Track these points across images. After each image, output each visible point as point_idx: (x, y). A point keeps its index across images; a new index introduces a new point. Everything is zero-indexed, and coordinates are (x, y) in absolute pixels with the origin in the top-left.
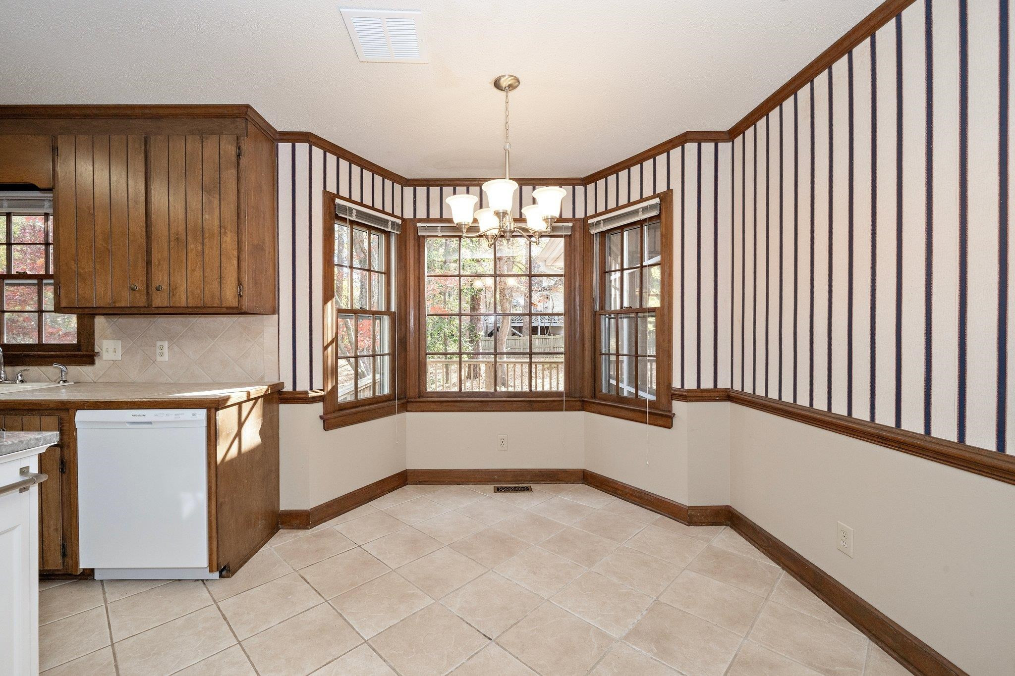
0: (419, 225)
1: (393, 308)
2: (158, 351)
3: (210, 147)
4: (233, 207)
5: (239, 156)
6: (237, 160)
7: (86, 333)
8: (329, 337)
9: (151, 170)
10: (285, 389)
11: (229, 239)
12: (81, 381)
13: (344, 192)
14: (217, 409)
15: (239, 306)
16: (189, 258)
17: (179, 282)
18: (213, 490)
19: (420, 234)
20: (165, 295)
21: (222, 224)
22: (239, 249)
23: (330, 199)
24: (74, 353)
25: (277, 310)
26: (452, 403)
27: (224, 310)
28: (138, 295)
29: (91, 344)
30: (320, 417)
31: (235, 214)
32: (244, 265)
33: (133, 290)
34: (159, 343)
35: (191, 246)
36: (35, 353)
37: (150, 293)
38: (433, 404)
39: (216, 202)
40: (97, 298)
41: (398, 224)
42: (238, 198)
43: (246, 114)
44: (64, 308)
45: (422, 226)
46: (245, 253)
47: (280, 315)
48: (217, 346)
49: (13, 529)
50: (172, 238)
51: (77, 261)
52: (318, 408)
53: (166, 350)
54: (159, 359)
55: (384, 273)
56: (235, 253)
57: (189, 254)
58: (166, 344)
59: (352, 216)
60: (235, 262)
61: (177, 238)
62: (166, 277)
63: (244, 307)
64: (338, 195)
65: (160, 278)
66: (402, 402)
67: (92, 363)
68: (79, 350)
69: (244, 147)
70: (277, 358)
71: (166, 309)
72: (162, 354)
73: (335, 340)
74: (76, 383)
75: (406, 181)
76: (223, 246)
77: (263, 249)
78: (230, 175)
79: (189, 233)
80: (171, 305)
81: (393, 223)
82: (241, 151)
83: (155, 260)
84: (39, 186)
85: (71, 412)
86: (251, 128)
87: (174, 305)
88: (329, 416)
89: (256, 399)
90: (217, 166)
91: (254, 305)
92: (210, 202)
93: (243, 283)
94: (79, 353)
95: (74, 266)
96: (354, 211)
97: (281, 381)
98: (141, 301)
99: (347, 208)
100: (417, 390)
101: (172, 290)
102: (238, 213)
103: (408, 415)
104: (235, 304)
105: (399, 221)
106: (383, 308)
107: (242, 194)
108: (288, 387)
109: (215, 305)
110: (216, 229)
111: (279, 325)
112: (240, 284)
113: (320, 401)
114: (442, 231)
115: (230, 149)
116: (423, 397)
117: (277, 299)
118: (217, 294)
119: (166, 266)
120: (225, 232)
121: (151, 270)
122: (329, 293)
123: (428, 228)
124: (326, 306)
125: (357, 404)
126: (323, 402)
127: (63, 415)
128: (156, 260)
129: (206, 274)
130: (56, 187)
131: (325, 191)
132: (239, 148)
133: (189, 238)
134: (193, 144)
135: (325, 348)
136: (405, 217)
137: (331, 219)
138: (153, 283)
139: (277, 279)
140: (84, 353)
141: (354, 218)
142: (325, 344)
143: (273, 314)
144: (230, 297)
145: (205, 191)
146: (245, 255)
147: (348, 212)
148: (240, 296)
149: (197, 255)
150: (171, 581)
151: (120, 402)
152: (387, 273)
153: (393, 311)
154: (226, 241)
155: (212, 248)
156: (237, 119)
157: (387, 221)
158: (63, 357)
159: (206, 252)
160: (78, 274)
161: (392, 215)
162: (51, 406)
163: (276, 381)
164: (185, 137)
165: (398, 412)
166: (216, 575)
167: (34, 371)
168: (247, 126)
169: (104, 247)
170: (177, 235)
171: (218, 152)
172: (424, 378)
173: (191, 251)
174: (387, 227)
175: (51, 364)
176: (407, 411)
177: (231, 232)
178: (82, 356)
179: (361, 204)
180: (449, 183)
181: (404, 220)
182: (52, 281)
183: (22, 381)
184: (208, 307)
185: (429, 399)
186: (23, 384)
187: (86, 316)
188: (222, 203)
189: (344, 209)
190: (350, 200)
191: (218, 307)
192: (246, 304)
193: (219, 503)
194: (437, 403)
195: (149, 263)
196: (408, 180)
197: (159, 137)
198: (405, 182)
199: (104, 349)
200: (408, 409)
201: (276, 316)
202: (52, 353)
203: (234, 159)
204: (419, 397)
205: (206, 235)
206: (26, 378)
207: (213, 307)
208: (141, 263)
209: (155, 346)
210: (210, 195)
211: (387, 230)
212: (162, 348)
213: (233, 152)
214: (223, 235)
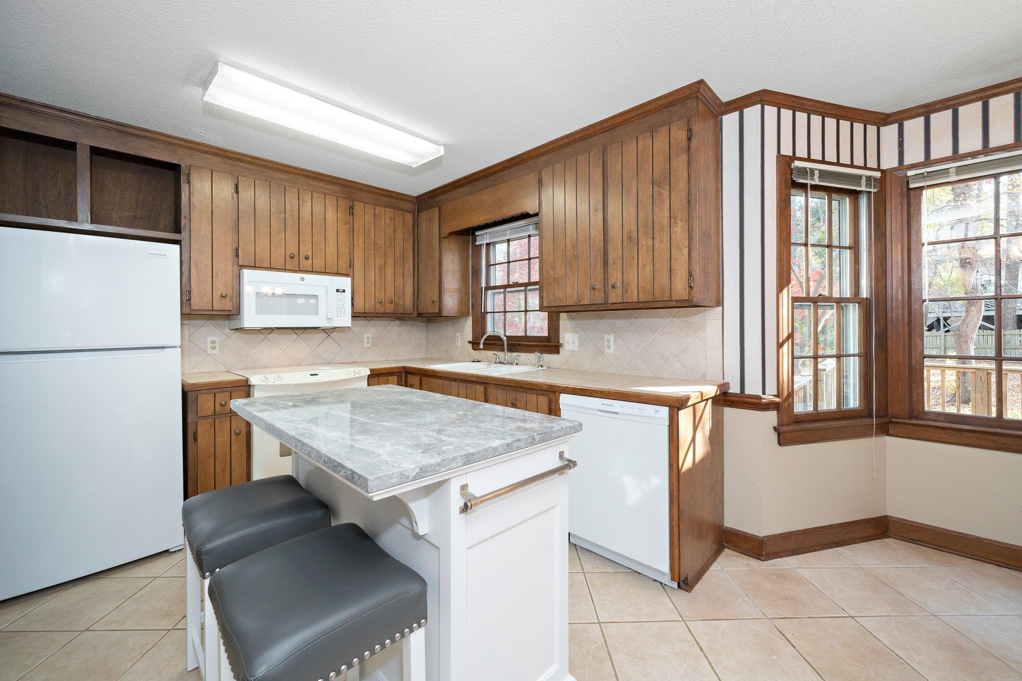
0: (910, 173)
1: (865, 293)
2: (606, 344)
3: (661, 141)
4: (683, 194)
5: (689, 139)
6: (688, 143)
7: (554, 327)
8: (784, 334)
9: (607, 178)
10: (731, 391)
11: (679, 230)
12: (551, 367)
13: (802, 152)
14: (679, 409)
15: (690, 299)
16: (640, 254)
17: (631, 278)
18: (676, 494)
19: (912, 186)
20: (619, 291)
21: (672, 215)
22: (690, 238)
23: (785, 163)
24: (546, 344)
25: (721, 301)
26: (980, 435)
27: (674, 304)
28: (597, 293)
29: (557, 336)
30: (774, 428)
31: (685, 201)
32: (695, 254)
33: (594, 289)
34: (607, 337)
35: (642, 242)
36: (524, 343)
37: (607, 291)
38: (940, 431)
39: (666, 193)
40: (567, 298)
41: (875, 179)
42: (688, 183)
43: (698, 91)
44: (546, 307)
45: (917, 173)
46: (696, 241)
47: (725, 306)
48: (657, 341)
49: (554, 507)
50: (625, 238)
51: (553, 268)
52: (771, 418)
53: (612, 344)
54: (607, 351)
55: (850, 248)
56: (686, 243)
57: (640, 251)
58: (612, 337)
59: (813, 180)
60: (686, 252)
61: (630, 237)
62: (620, 274)
63: (695, 300)
64: (794, 158)
65: (615, 276)
66: (881, 420)
67: (558, 352)
68: (549, 341)
69: (695, 128)
70: (722, 356)
71: (619, 305)
72: (609, 347)
73: (791, 336)
74: (548, 368)
75: (885, 117)
76: (673, 237)
77: (709, 236)
78: (680, 163)
79: (640, 229)
80: (624, 301)
81: (869, 178)
82: (691, 133)
83: (610, 261)
84: (531, 213)
85: (557, 394)
86: (701, 107)
87: (626, 301)
88: (785, 428)
89: (707, 400)
90: (667, 156)
91: (703, 296)
92: (661, 195)
93: (694, 273)
94: (550, 344)
95: (552, 273)
96: (816, 173)
97: (726, 381)
98: (600, 299)
99: (808, 170)
100: (907, 408)
101: (625, 287)
102: (689, 200)
103: (890, 441)
104: (686, 297)
105: (878, 174)
106: (847, 294)
107: (693, 179)
108: (735, 389)
109: (665, 299)
110: (666, 221)
111: (723, 319)
112: (690, 275)
113: (774, 409)
114: (957, 173)
115: (680, 135)
116: (917, 418)
117: (721, 290)
118: (667, 288)
119: (619, 264)
120: (676, 223)
121: (608, 269)
122: (784, 280)
123: (930, 174)
124: (780, 295)
125: (817, 417)
126: (778, 411)
127: (552, 396)
128: (612, 260)
129: (656, 269)
130: (541, 213)
131: (780, 157)
132: (690, 130)
133: (640, 234)
134: (644, 142)
135: (780, 346)
136: (884, 167)
137: (787, 188)
138: (609, 282)
139: (721, 268)
140: (554, 344)
141: (817, 182)
142: (781, 340)
143: (718, 305)
144: (680, 289)
145: (655, 185)
146: (696, 243)
147: (809, 175)
148: (691, 287)
149: (647, 250)
150: (632, 571)
151: (592, 390)
152: (855, 248)
153: (865, 297)
154: (676, 232)
155: (661, 241)
156: (688, 101)
157: (859, 177)
158: (539, 346)
159: (656, 246)
160: (554, 278)
161: (865, 167)
162: (544, 388)
163: (721, 382)
164: (637, 138)
165: (877, 435)
166: (675, 585)
167: (524, 356)
168: (697, 104)
169: (572, 254)
170: (630, 233)
171: (668, 143)
172: (920, 391)
173: (643, 246)
174: (860, 186)
175: (533, 352)
176: (888, 435)
177: (681, 221)
178: (551, 346)
179: (823, 162)
180: (974, 97)
181: (883, 172)
182: (538, 287)
183: (517, 364)
184: (658, 301)
185: (931, 423)
186: (517, 366)
187: (554, 314)
188: (672, 193)
189: (803, 172)
190: (809, 159)
191: (668, 301)
192: (698, 296)
193: (680, 510)
194: (947, 431)
195: (606, 263)
196: (888, 115)
197: (614, 145)
198: (881, 120)
199: (566, 341)
200: (891, 432)
201: (720, 308)
202: (534, 343)
203: (685, 144)
204: (911, 418)
205: (657, 229)
206: (519, 362)
207: (663, 301)
208: (600, 264)
209: (603, 339)
210: (660, 188)
211: (858, 189)
212: (609, 341)
213: (684, 137)
214: (673, 226)
